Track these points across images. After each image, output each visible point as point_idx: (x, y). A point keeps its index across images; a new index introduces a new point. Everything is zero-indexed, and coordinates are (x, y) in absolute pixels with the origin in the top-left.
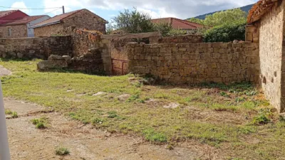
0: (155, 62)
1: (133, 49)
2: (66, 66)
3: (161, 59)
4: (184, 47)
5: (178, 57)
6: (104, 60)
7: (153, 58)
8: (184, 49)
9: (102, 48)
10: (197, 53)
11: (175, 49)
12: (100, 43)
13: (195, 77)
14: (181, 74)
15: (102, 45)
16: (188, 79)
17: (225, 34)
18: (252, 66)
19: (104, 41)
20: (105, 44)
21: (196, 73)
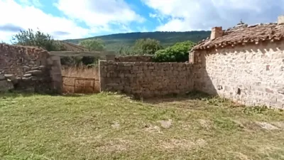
0: (128, 79)
1: (106, 67)
2: (12, 87)
3: (134, 76)
4: (152, 65)
5: (148, 74)
6: (54, 78)
7: (126, 75)
8: (153, 68)
9: (51, 66)
10: (162, 70)
11: (146, 68)
12: (49, 59)
13: (161, 90)
14: (151, 88)
15: (51, 63)
16: (156, 92)
17: (173, 57)
18: (198, 80)
19: (54, 58)
20: (54, 61)
21: (161, 87)
